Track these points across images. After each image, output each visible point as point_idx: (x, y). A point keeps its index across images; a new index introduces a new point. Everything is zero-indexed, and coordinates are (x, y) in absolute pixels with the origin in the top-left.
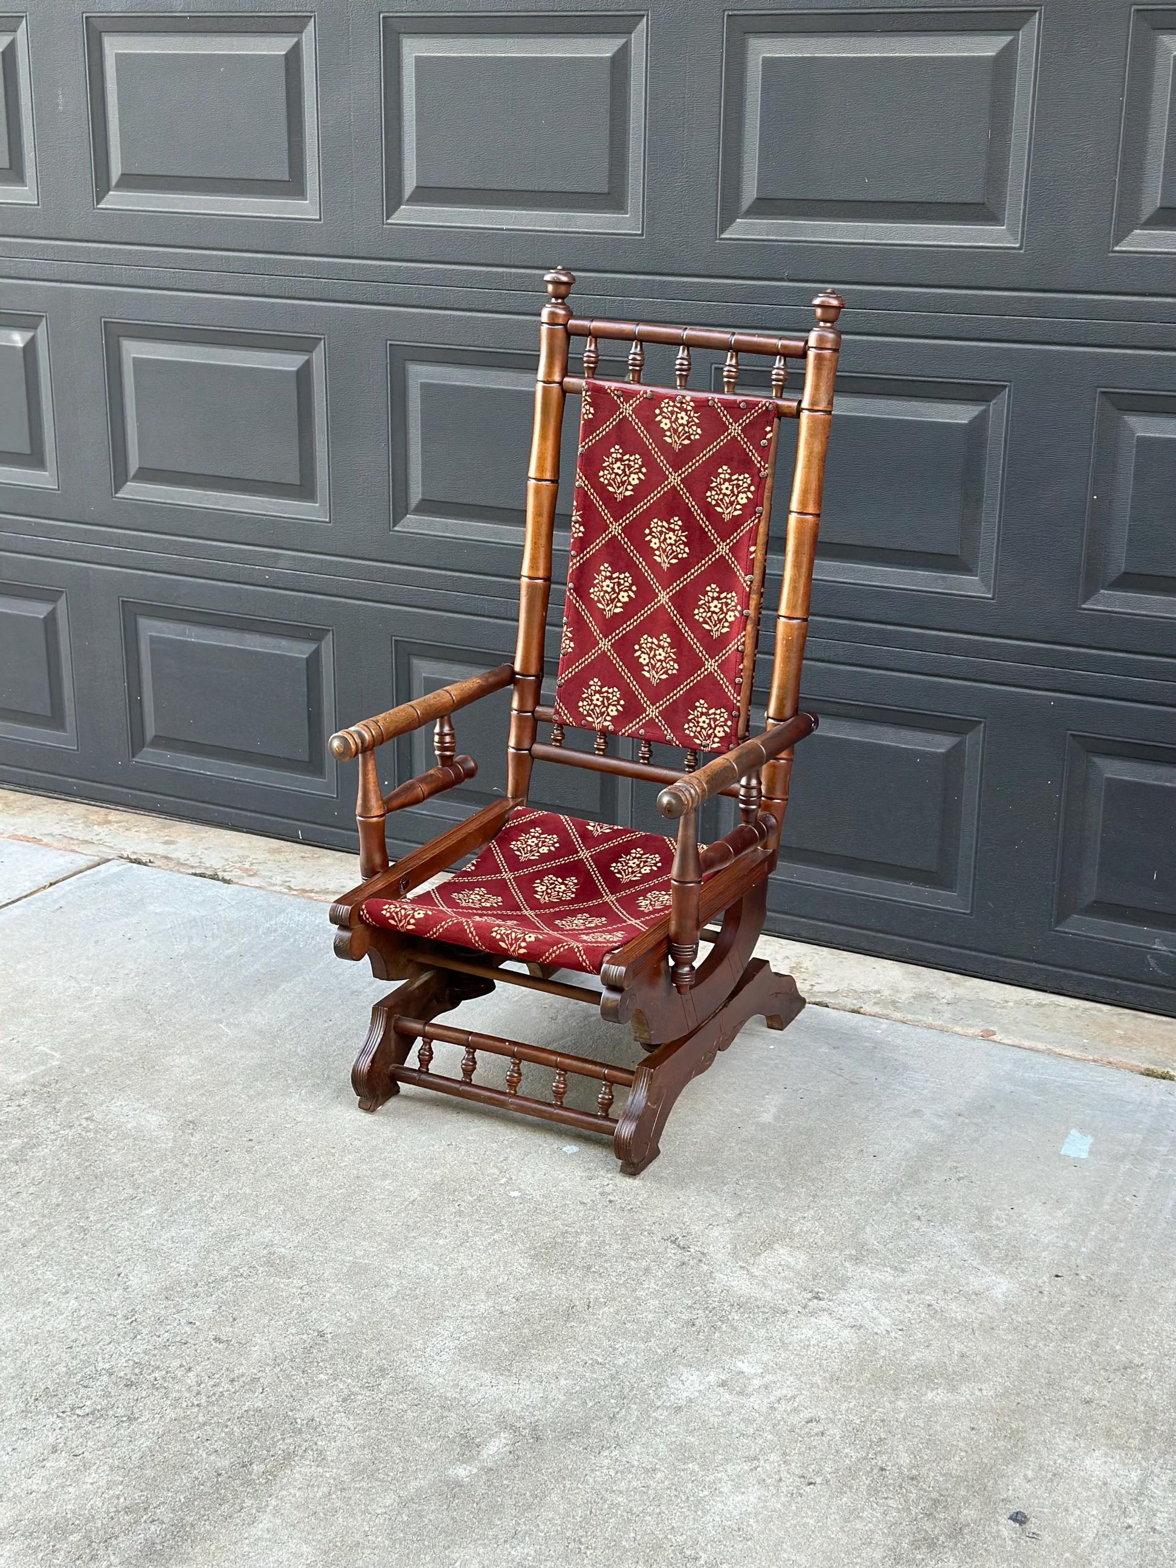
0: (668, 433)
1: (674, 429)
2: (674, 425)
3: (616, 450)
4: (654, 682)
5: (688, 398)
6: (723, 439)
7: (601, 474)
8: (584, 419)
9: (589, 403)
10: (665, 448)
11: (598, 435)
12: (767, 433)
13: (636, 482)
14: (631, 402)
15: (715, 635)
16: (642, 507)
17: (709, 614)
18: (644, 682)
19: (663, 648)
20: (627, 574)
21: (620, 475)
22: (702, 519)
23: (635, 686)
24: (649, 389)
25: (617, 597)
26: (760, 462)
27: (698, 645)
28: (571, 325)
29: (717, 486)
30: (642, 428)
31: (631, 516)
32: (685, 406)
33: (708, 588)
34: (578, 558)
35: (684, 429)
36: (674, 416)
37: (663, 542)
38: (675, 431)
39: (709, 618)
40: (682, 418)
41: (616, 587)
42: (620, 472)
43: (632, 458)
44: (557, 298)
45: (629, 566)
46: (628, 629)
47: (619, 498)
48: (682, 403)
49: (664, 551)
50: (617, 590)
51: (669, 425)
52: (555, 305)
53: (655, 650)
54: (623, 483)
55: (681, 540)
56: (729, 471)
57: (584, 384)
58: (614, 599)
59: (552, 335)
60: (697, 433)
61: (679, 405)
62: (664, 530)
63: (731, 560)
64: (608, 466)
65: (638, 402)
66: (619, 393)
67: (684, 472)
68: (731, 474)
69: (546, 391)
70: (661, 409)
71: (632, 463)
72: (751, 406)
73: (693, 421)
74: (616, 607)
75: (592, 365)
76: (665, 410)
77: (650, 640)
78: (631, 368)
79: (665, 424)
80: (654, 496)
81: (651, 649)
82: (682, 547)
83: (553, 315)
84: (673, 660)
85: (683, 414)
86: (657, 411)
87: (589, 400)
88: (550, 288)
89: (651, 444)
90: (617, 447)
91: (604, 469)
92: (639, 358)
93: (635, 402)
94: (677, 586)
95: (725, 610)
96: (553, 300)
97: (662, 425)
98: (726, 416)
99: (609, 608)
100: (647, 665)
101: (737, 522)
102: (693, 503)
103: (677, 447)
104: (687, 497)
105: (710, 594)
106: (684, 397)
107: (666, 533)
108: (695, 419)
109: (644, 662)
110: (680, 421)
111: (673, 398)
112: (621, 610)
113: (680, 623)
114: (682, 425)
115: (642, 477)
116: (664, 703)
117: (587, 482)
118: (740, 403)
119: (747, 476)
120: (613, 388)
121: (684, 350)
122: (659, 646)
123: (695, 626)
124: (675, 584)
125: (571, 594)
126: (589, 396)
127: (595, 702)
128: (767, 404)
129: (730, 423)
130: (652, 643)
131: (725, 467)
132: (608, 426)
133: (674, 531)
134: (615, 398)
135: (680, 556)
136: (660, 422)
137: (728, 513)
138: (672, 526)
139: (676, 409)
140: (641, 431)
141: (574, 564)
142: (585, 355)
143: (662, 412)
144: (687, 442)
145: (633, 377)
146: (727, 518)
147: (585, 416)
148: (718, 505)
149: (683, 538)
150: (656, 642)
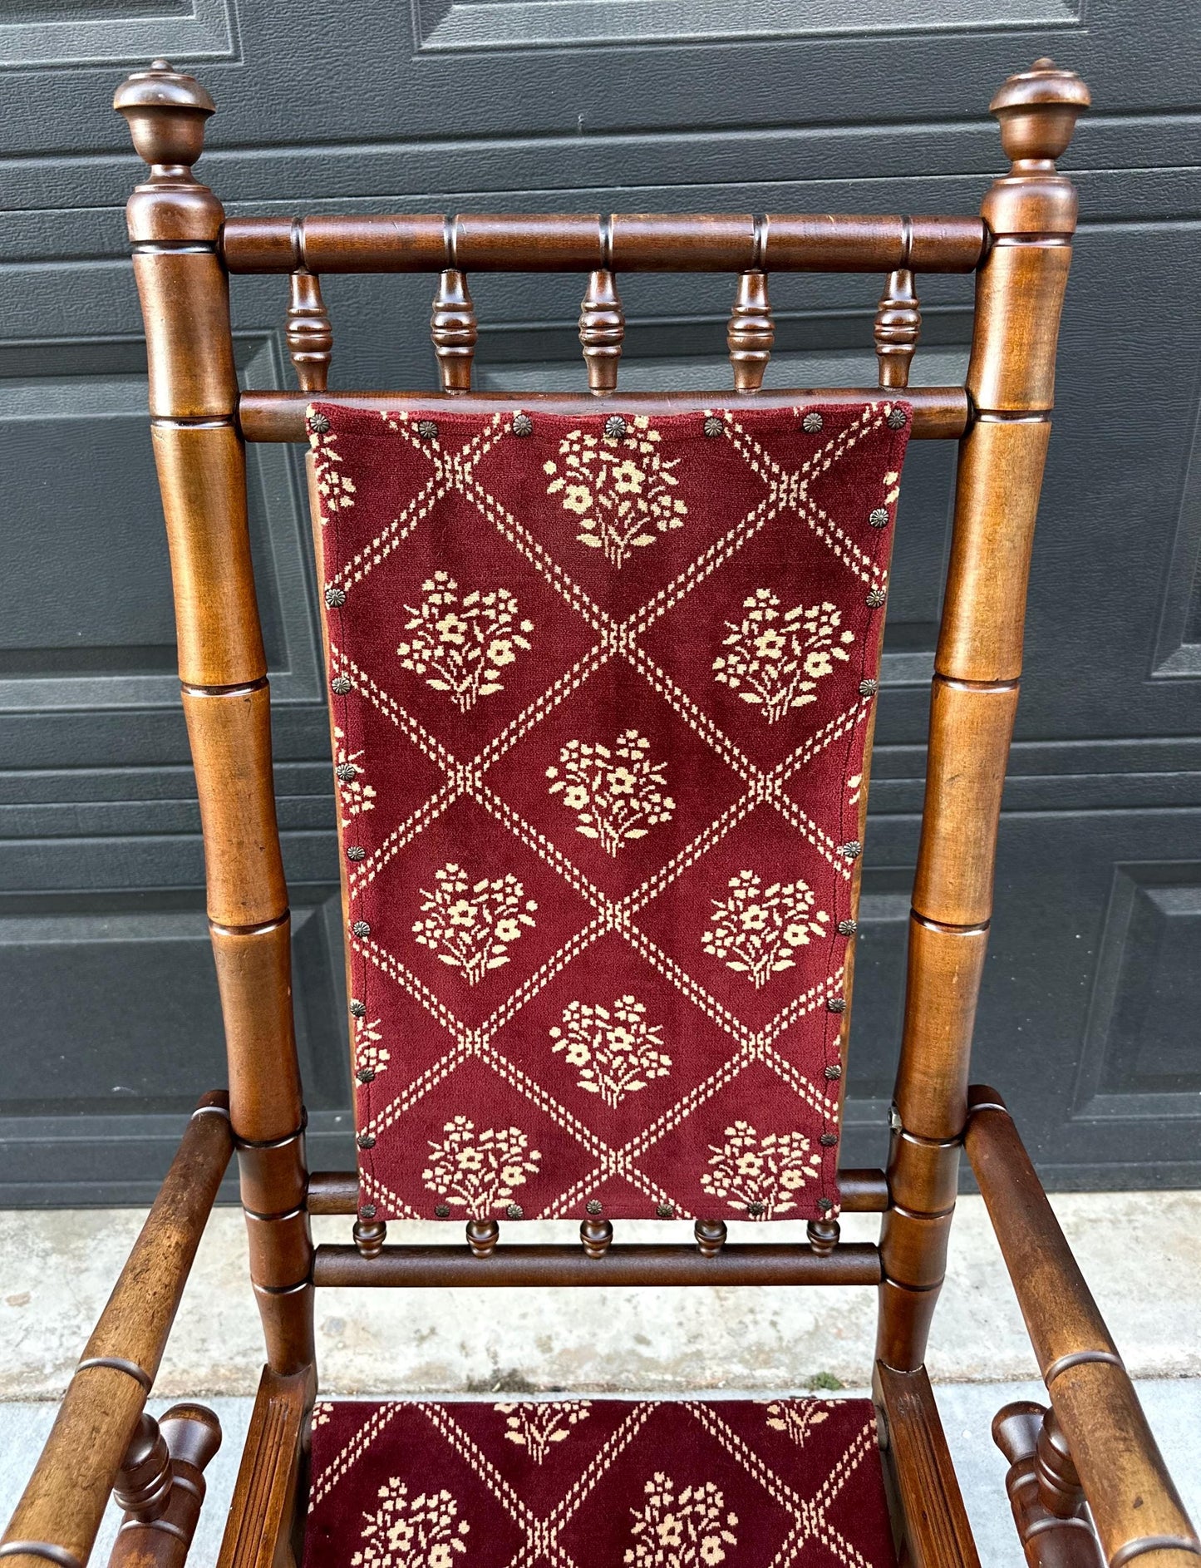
0: (588, 524)
1: (603, 509)
2: (603, 499)
3: (437, 586)
4: (613, 1101)
5: (642, 422)
6: (755, 520)
7: (404, 649)
8: (326, 512)
9: (335, 466)
10: (584, 564)
11: (379, 550)
12: (888, 489)
13: (509, 658)
14: (466, 450)
15: (759, 980)
16: (532, 716)
17: (741, 938)
18: (585, 1106)
19: (626, 1025)
20: (510, 879)
21: (459, 648)
22: (706, 728)
23: (563, 1117)
24: (516, 409)
25: (491, 934)
26: (868, 569)
27: (719, 1008)
28: (231, 241)
29: (741, 643)
30: (510, 519)
31: (503, 742)
32: (632, 444)
33: (734, 882)
34: (370, 862)
35: (634, 506)
36: (603, 475)
37: (600, 791)
38: (610, 516)
39: (743, 946)
40: (627, 478)
41: (486, 913)
42: (458, 639)
43: (489, 600)
44: (167, 160)
45: (516, 859)
46: (527, 998)
47: (466, 704)
48: (624, 436)
49: (605, 812)
50: (489, 919)
51: (588, 501)
52: (169, 183)
53: (604, 1031)
54: (470, 666)
55: (650, 782)
56: (775, 601)
57: (310, 413)
58: (486, 939)
59: (176, 280)
60: (674, 513)
61: (613, 443)
62: (599, 763)
63: (792, 813)
64: (421, 627)
65: (487, 447)
66: (428, 427)
67: (644, 619)
68: (781, 609)
69: (190, 449)
70: (560, 461)
71: (491, 613)
72: (837, 420)
73: (661, 481)
74: (491, 956)
75: (319, 356)
76: (573, 461)
77: (586, 1011)
78: (444, 351)
79: (577, 500)
80: (566, 685)
81: (592, 1030)
82: (656, 798)
83: (168, 215)
84: (655, 1048)
85: (629, 467)
86: (550, 468)
87: (334, 456)
88: (142, 131)
89: (540, 558)
90: (441, 576)
91: (409, 636)
92: (465, 319)
93: (476, 451)
94: (651, 888)
95: (779, 922)
96: (158, 170)
97: (568, 504)
98: (760, 459)
99: (473, 962)
100: (588, 1065)
101: (802, 723)
102: (678, 692)
103: (618, 558)
104: (657, 679)
105: (740, 894)
106: (629, 419)
107: (605, 772)
108: (665, 476)
109: (580, 1062)
110: (622, 487)
111: (594, 427)
112: (506, 959)
113: (667, 968)
114: (628, 496)
115: (524, 644)
116: (644, 1141)
117: (364, 677)
118: (803, 415)
119: (828, 607)
120: (404, 417)
121: (602, 284)
122: (614, 1022)
123: (707, 970)
124: (645, 886)
125: (364, 946)
126: (331, 445)
127: (464, 1165)
128: (888, 411)
129: (772, 476)
130: (594, 1017)
131: (762, 594)
132: (406, 523)
133: (628, 763)
134: (416, 443)
135: (653, 820)
136: (562, 494)
137: (775, 706)
138: (624, 753)
139: (604, 456)
140: (508, 526)
141: (360, 878)
142: (294, 326)
143: (563, 469)
144: (645, 540)
145: (454, 376)
146: (773, 715)
147: (332, 504)
148: (746, 687)
149: (658, 778)
150: (606, 1015)
